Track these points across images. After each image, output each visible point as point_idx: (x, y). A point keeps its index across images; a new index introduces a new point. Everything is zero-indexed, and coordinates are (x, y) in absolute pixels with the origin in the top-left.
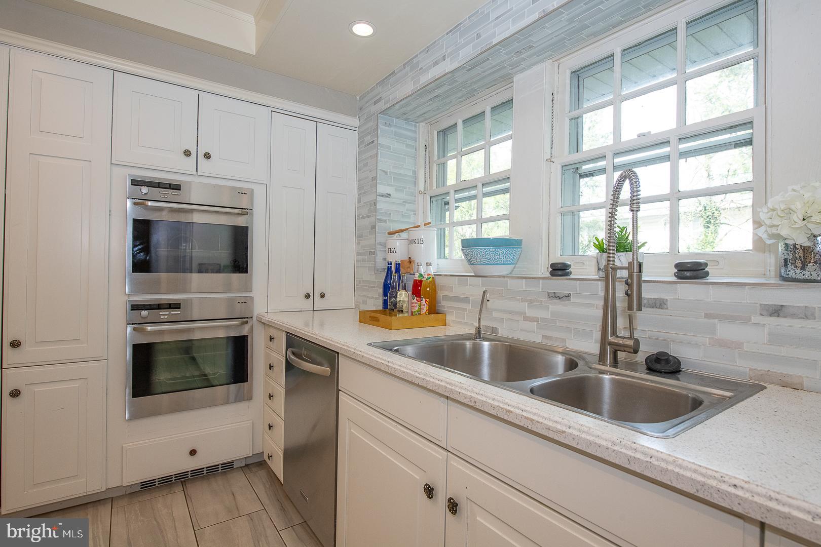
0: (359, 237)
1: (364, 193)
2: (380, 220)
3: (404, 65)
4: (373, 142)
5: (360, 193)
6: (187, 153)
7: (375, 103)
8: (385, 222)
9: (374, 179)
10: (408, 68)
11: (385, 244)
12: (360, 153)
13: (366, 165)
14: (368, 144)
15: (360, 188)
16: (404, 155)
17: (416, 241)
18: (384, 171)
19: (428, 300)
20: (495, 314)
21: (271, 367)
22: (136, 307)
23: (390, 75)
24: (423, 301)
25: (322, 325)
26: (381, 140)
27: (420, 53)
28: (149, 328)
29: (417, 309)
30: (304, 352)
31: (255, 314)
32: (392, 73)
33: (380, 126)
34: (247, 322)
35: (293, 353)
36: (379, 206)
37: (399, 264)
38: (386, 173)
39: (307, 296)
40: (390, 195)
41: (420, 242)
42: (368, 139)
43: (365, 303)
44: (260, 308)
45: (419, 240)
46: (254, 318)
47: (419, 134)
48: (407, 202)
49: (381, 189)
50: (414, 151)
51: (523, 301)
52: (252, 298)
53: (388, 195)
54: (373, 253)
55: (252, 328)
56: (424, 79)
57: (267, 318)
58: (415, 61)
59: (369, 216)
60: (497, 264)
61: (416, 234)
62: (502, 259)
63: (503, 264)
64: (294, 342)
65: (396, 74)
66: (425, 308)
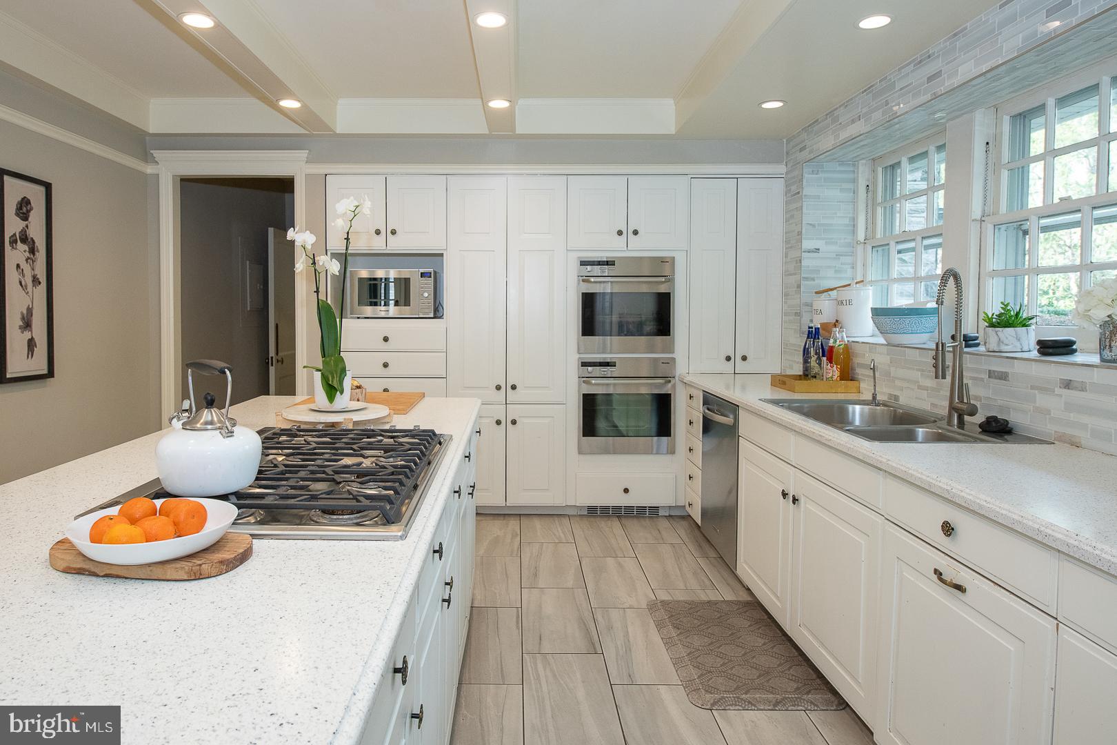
0: (786, 295)
1: (791, 247)
2: (806, 279)
3: (827, 115)
4: (798, 193)
5: (787, 246)
6: (620, 233)
7: (801, 150)
8: (813, 279)
9: (800, 233)
10: (829, 120)
11: (812, 304)
12: (787, 203)
13: (792, 216)
14: (794, 195)
15: (787, 242)
16: (837, 202)
17: (844, 302)
18: (811, 224)
19: (839, 367)
20: (898, 383)
21: (691, 423)
22: (584, 364)
23: (814, 123)
24: (835, 367)
25: (744, 388)
26: (807, 191)
27: (840, 106)
28: (593, 381)
29: (830, 375)
30: (715, 408)
31: (677, 375)
32: (815, 122)
33: (806, 175)
34: (670, 381)
35: (708, 409)
36: (804, 263)
37: (818, 328)
38: (814, 226)
39: (728, 359)
40: (819, 249)
41: (848, 303)
42: (794, 188)
43: (791, 367)
44: (681, 369)
45: (848, 301)
46: (677, 378)
47: (858, 173)
48: (842, 255)
49: (806, 244)
50: (852, 194)
51: (918, 370)
52: (674, 359)
53: (816, 249)
54: (798, 314)
55: (674, 386)
56: (844, 135)
57: (688, 379)
58: (836, 113)
59: (795, 274)
60: (905, 333)
61: (845, 295)
62: (910, 328)
63: (912, 333)
64: (710, 400)
65: (820, 123)
66: (837, 374)
